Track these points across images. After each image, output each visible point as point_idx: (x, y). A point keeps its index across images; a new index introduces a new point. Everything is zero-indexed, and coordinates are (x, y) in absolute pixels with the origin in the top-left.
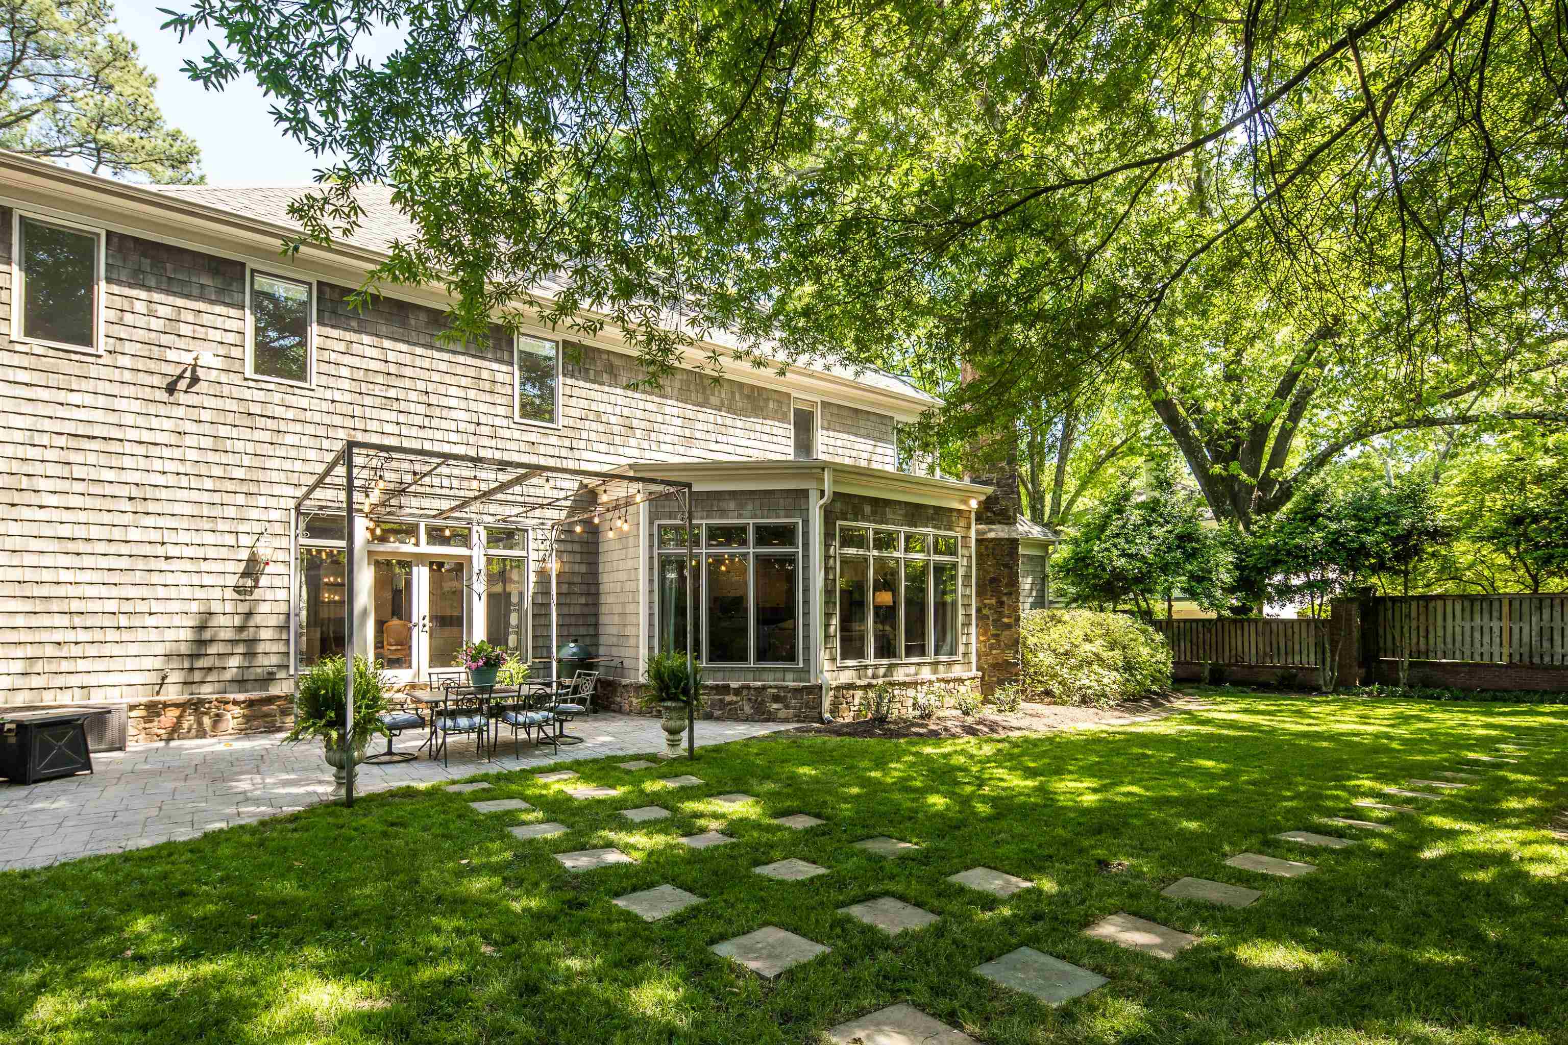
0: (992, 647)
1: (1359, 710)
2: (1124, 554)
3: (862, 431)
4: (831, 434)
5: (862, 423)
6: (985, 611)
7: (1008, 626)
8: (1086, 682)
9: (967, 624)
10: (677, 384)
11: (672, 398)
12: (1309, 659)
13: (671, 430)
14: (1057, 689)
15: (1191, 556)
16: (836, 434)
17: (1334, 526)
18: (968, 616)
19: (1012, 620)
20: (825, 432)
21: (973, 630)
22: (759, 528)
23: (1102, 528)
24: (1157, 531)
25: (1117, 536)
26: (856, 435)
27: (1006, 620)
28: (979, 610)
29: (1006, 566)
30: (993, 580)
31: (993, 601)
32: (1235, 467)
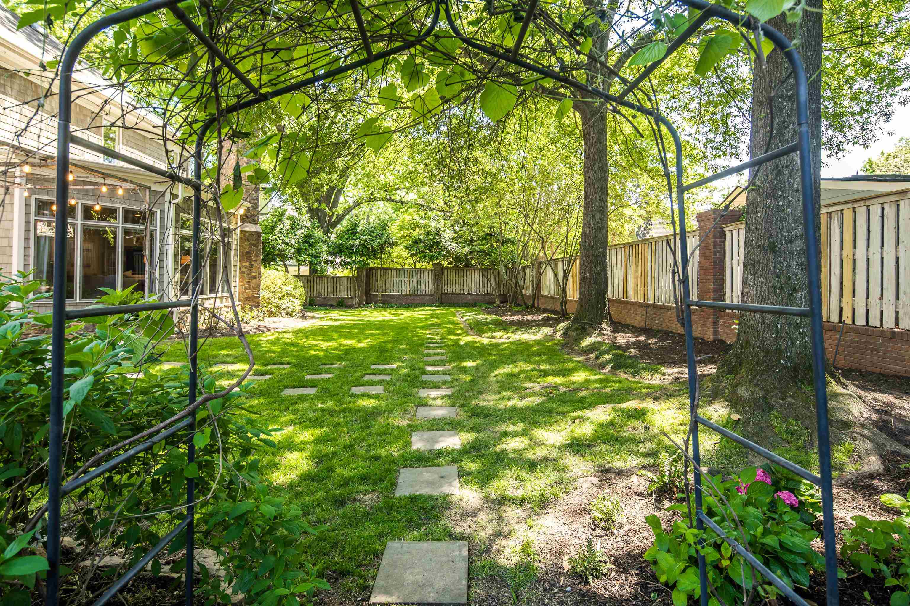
0: (246, 289)
1: (393, 311)
2: (284, 242)
3: (148, 151)
4: (128, 148)
5: (148, 146)
6: (243, 269)
7: (255, 278)
8: (288, 305)
9: (235, 276)
10: (16, 87)
11: (11, 96)
12: (347, 294)
13: (10, 121)
14: (274, 310)
15: (311, 246)
16: (132, 150)
17: (363, 238)
18: (236, 271)
19: (257, 274)
20: (124, 147)
21: (237, 279)
22: (126, 212)
23: (273, 228)
24: (298, 232)
25: (280, 233)
26: (144, 152)
27: (254, 274)
28: (240, 269)
29: (255, 246)
30: (247, 253)
31: (247, 264)
32: (323, 205)
